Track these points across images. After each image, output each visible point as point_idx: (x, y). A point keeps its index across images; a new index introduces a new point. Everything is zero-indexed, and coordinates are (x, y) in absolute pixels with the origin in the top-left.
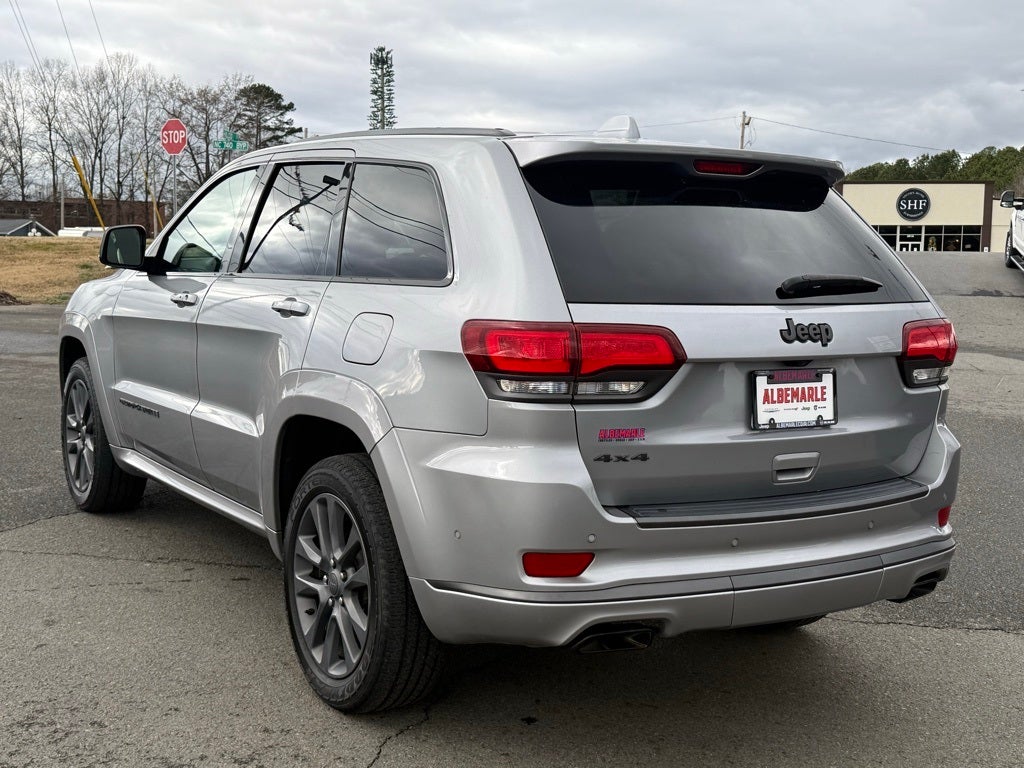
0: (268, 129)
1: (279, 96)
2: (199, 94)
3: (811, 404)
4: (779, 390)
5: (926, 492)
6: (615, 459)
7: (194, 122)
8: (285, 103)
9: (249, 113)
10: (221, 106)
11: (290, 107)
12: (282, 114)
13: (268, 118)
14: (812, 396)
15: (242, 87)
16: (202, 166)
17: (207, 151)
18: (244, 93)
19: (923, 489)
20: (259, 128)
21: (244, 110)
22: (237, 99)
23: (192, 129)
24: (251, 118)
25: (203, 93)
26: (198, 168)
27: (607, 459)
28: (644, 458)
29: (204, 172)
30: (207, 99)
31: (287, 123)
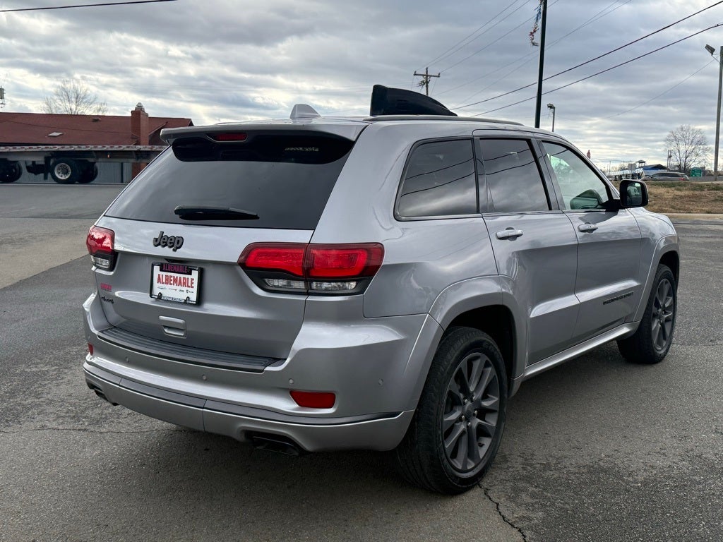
3: (184, 289)
4: (166, 276)
5: (262, 371)
14: (185, 283)
28: (112, 302)
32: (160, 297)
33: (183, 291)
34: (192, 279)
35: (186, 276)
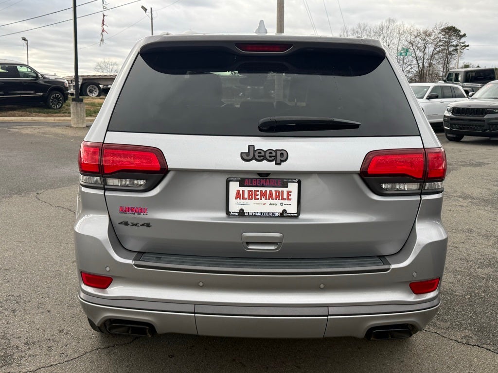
0: (453, 46)
1: (459, 31)
2: (423, 32)
3: (278, 202)
4: (249, 191)
5: (388, 269)
6: (131, 224)
7: (419, 45)
8: (461, 34)
9: (445, 39)
10: (432, 37)
11: (464, 35)
12: (460, 39)
13: (453, 41)
14: (279, 196)
15: (442, 28)
16: (421, 65)
17: (424, 57)
18: (443, 30)
19: (386, 267)
20: (449, 46)
21: (443, 38)
22: (439, 33)
23: (418, 48)
24: (446, 42)
25: (425, 33)
26: (419, 65)
27: (126, 224)
28: (148, 225)
29: (421, 67)
30: (427, 34)
31: (462, 43)
32: (242, 213)
33: (275, 205)
34: (288, 192)
35: (280, 189)
